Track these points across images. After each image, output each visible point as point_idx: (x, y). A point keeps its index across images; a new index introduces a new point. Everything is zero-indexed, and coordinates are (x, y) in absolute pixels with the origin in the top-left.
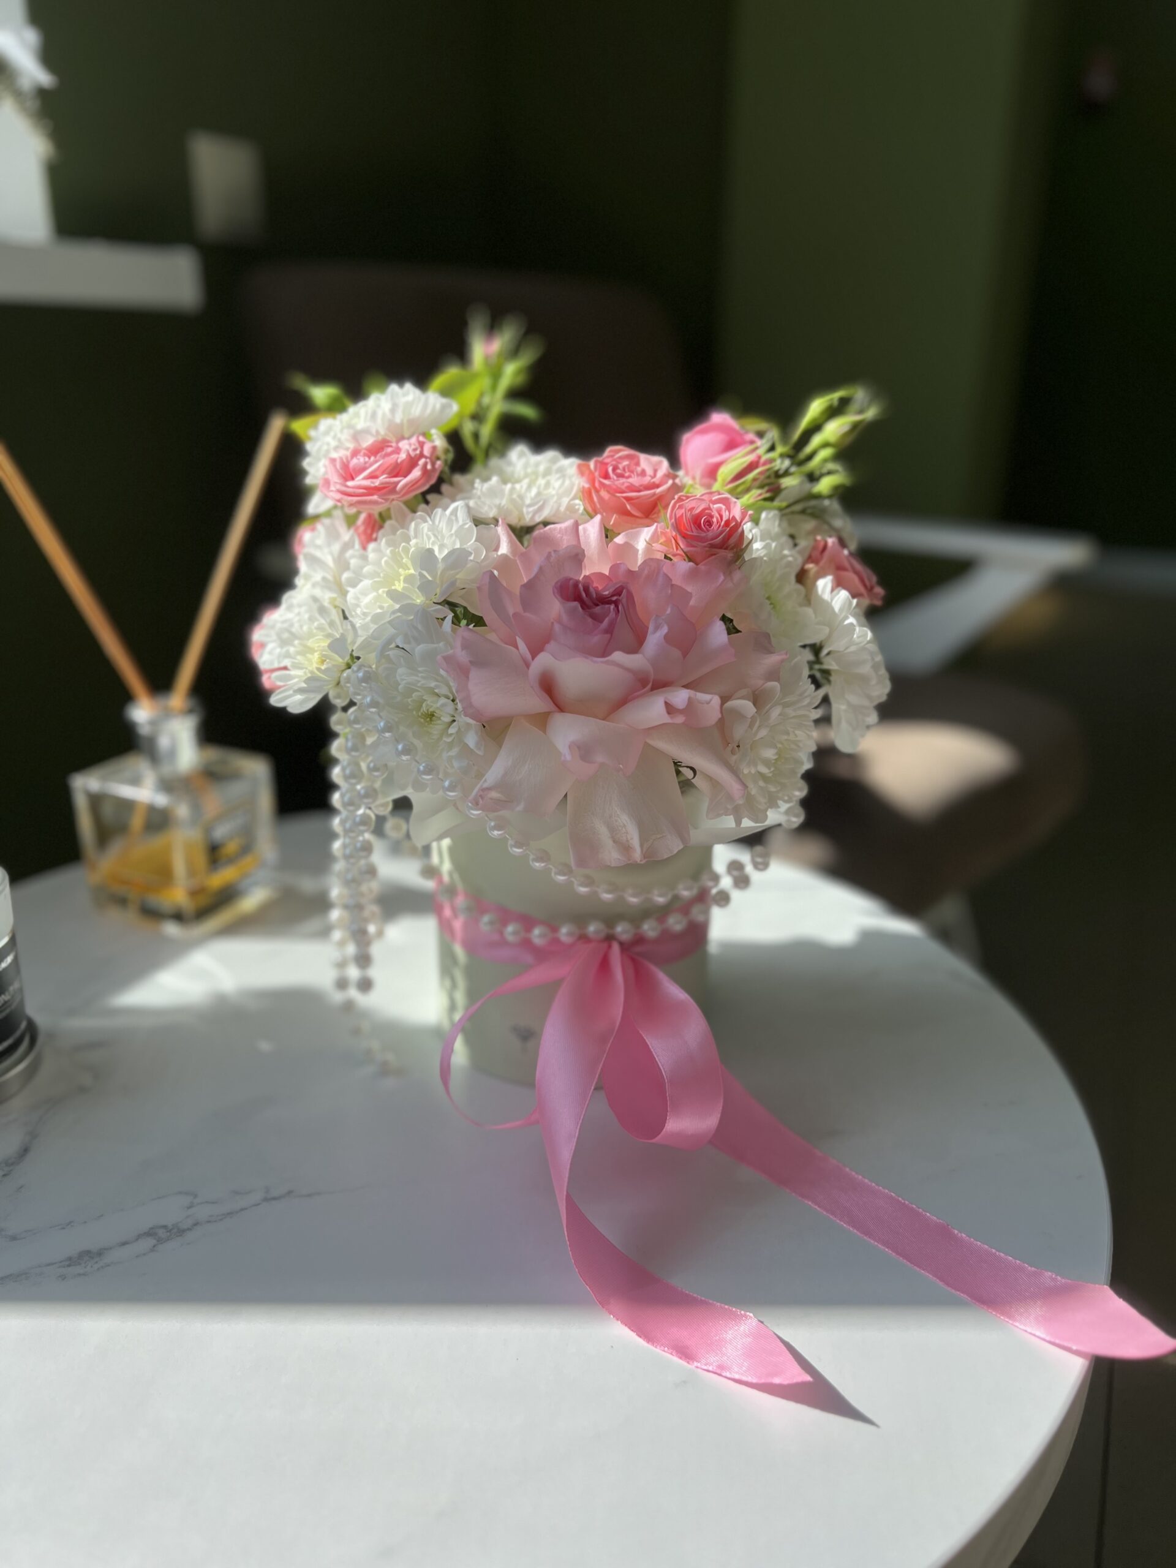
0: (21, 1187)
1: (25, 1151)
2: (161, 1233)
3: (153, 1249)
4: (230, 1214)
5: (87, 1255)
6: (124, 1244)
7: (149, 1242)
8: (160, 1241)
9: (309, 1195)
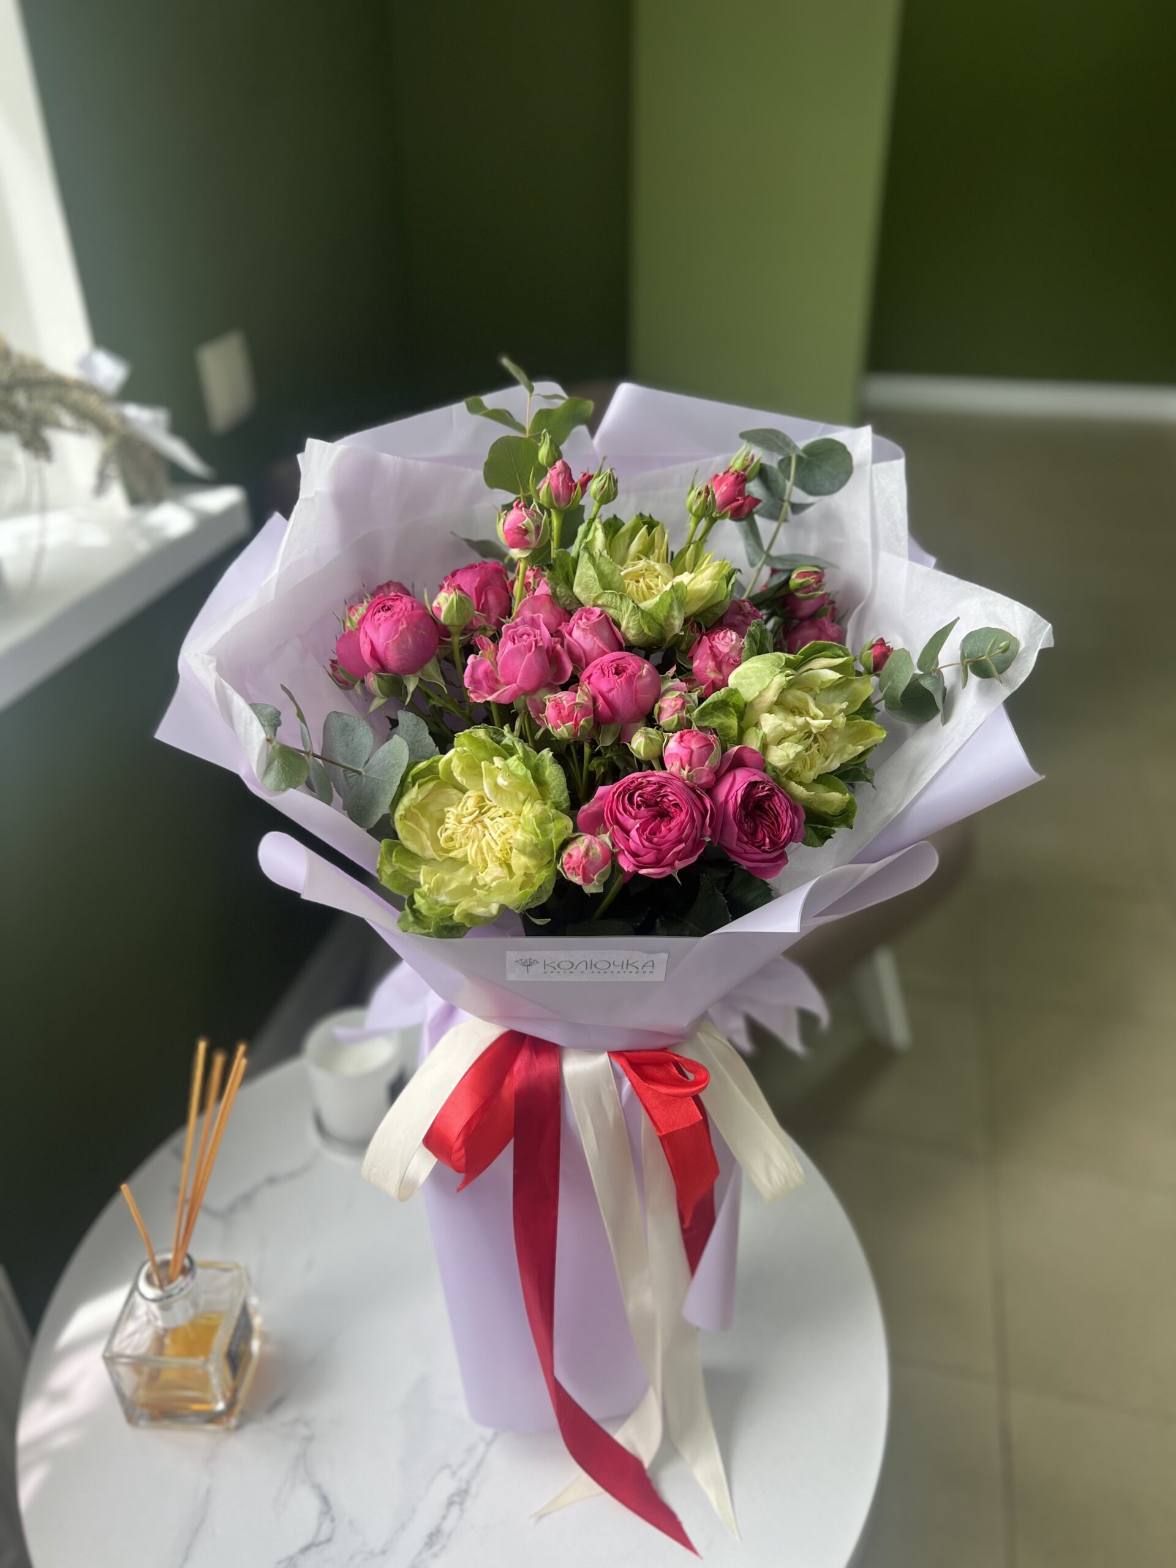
0: (351, 1523)
1: (325, 1500)
2: (457, 1499)
3: (462, 1511)
4: (479, 1465)
5: (434, 1537)
6: (444, 1517)
7: (455, 1510)
8: (461, 1504)
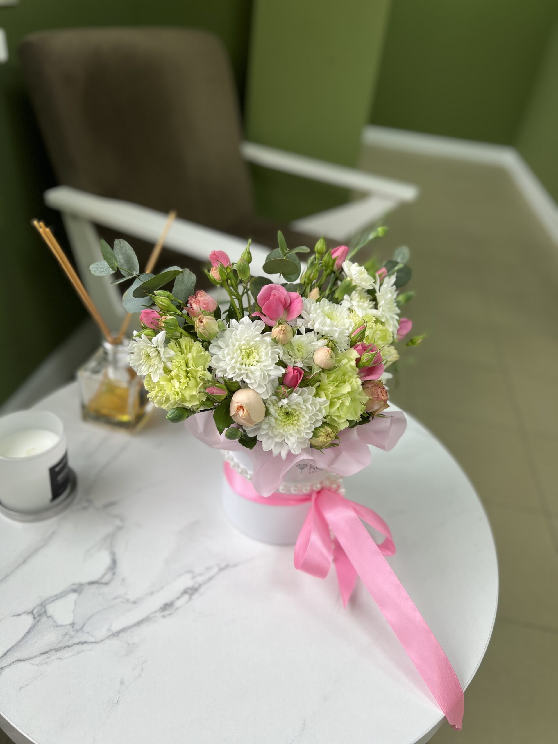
1: (114, 562)
3: (190, 599)
4: (210, 579)
5: (167, 606)
6: (178, 598)
8: (191, 595)
9: (235, 565)
